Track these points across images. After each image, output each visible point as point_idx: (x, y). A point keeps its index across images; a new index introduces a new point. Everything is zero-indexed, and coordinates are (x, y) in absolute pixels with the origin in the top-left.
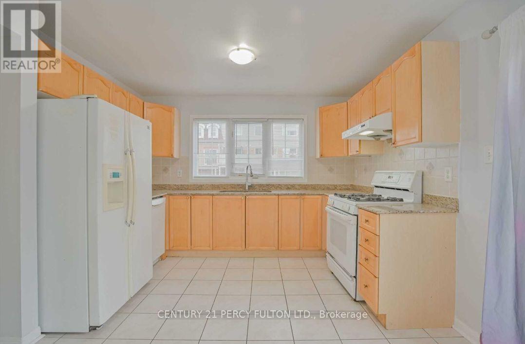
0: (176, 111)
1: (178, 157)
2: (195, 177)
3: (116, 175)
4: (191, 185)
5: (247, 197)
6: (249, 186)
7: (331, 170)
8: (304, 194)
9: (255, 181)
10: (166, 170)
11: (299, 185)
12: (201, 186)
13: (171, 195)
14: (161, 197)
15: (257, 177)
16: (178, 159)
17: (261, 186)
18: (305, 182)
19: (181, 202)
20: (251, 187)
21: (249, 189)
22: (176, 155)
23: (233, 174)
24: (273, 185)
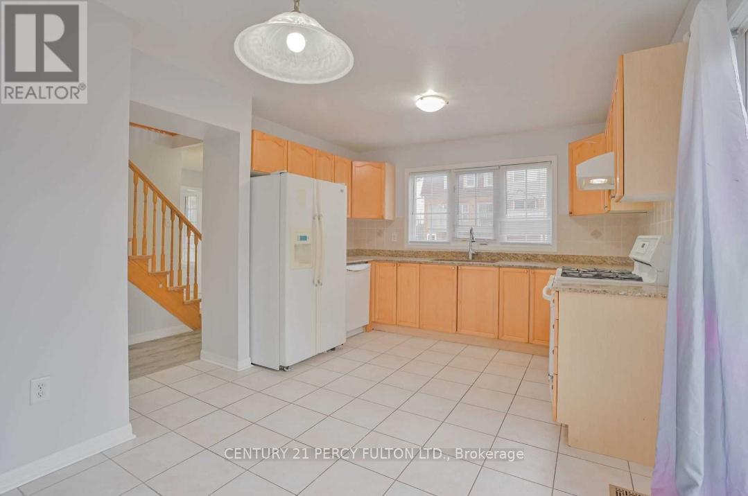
0: (388, 167)
1: (391, 219)
2: (411, 242)
3: (303, 238)
4: (406, 252)
5: (459, 268)
6: (473, 255)
7: (596, 234)
8: (535, 268)
9: (483, 249)
10: (380, 233)
11: (544, 256)
12: (417, 252)
13: (377, 261)
14: (367, 262)
15: (484, 243)
16: (390, 222)
17: (490, 254)
18: (553, 251)
19: (387, 270)
20: (476, 256)
21: (473, 258)
22: (388, 216)
23: (454, 239)
24: (506, 255)
